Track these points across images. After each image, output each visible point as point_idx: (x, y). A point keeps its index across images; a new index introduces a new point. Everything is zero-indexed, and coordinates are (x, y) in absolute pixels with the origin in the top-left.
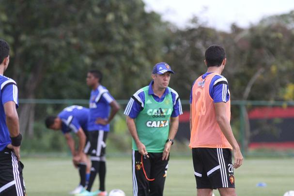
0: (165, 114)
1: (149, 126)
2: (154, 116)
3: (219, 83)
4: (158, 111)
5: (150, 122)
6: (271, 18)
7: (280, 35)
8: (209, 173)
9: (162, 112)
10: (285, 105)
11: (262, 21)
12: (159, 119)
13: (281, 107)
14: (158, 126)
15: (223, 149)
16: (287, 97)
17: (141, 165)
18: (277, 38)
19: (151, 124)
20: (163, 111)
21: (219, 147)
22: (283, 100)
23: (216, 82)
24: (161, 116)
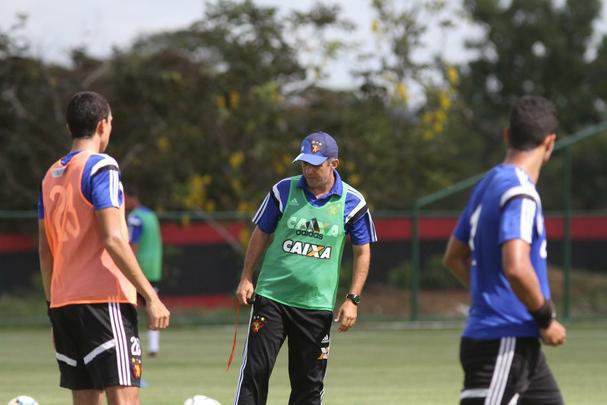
0: (322, 232)
1: (287, 250)
2: (300, 232)
3: (101, 170)
4: (308, 224)
5: (290, 243)
6: (156, 39)
7: (176, 76)
8: (88, 359)
9: (316, 226)
10: (186, 218)
11: (139, 45)
12: (308, 239)
13: (179, 223)
14: (305, 252)
15: (120, 304)
16: (188, 202)
17: (261, 323)
18: (172, 81)
19: (292, 247)
20: (320, 225)
21: (114, 301)
22: (181, 209)
23: (94, 170)
24: (313, 235)
